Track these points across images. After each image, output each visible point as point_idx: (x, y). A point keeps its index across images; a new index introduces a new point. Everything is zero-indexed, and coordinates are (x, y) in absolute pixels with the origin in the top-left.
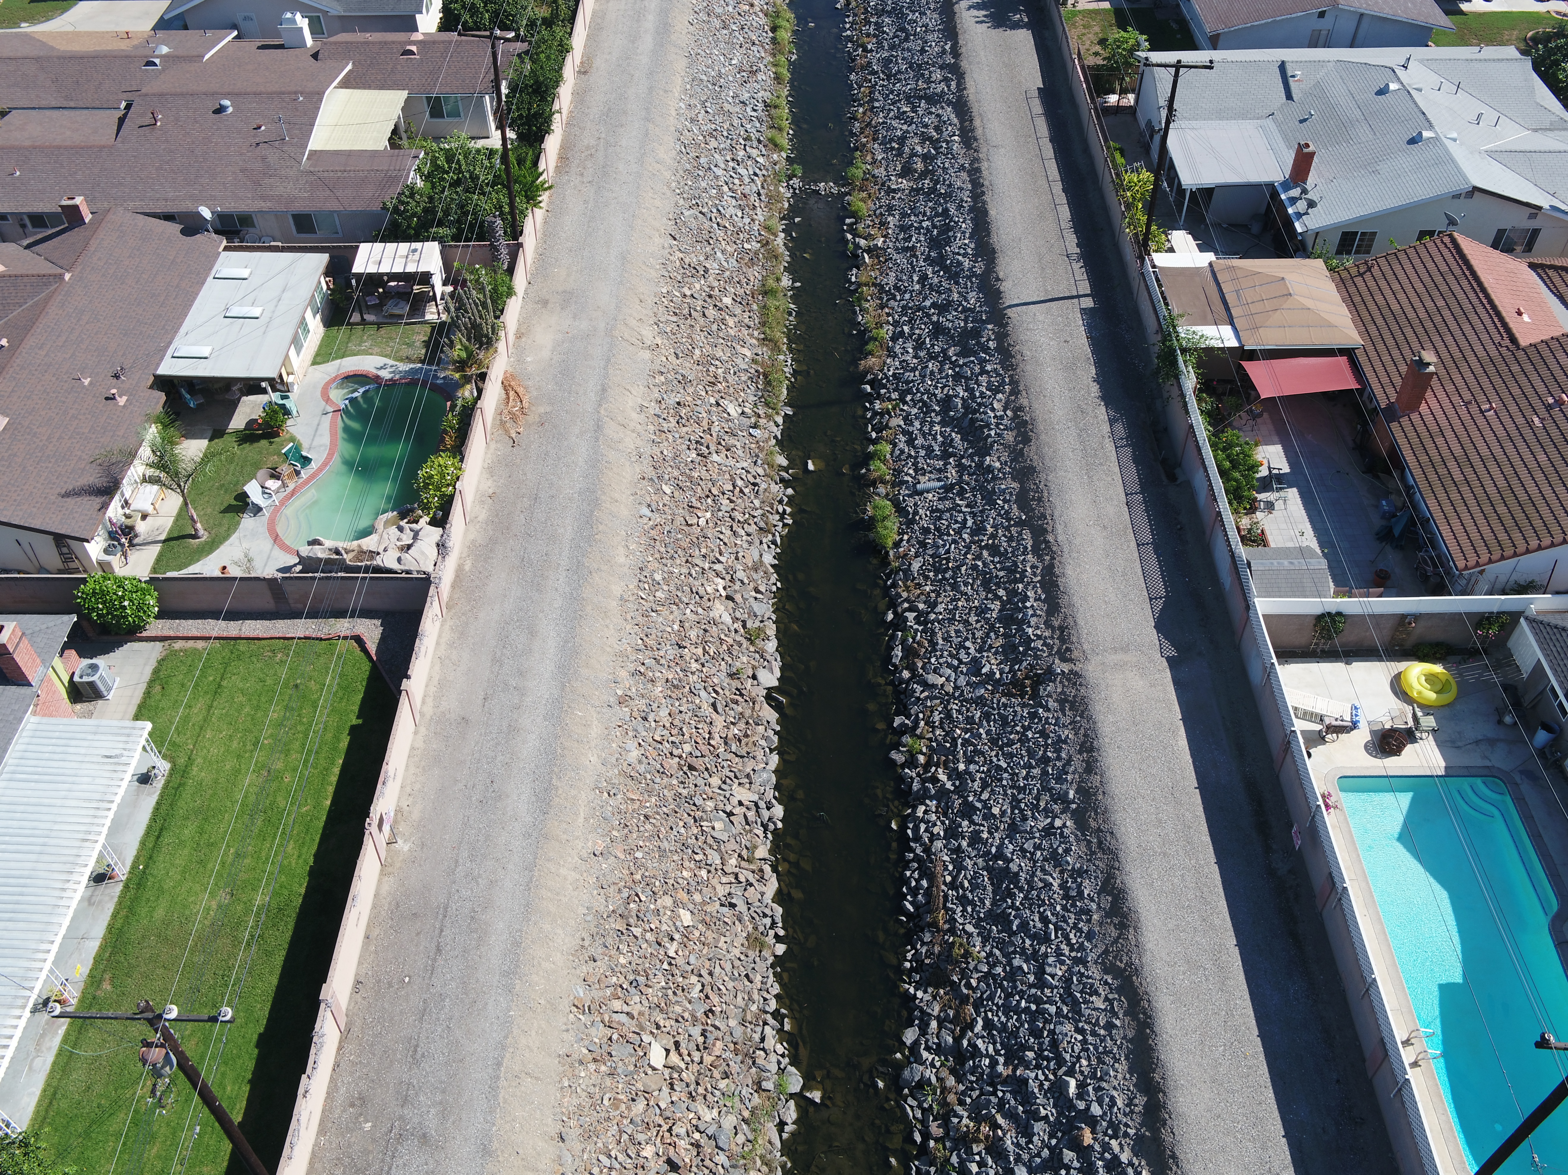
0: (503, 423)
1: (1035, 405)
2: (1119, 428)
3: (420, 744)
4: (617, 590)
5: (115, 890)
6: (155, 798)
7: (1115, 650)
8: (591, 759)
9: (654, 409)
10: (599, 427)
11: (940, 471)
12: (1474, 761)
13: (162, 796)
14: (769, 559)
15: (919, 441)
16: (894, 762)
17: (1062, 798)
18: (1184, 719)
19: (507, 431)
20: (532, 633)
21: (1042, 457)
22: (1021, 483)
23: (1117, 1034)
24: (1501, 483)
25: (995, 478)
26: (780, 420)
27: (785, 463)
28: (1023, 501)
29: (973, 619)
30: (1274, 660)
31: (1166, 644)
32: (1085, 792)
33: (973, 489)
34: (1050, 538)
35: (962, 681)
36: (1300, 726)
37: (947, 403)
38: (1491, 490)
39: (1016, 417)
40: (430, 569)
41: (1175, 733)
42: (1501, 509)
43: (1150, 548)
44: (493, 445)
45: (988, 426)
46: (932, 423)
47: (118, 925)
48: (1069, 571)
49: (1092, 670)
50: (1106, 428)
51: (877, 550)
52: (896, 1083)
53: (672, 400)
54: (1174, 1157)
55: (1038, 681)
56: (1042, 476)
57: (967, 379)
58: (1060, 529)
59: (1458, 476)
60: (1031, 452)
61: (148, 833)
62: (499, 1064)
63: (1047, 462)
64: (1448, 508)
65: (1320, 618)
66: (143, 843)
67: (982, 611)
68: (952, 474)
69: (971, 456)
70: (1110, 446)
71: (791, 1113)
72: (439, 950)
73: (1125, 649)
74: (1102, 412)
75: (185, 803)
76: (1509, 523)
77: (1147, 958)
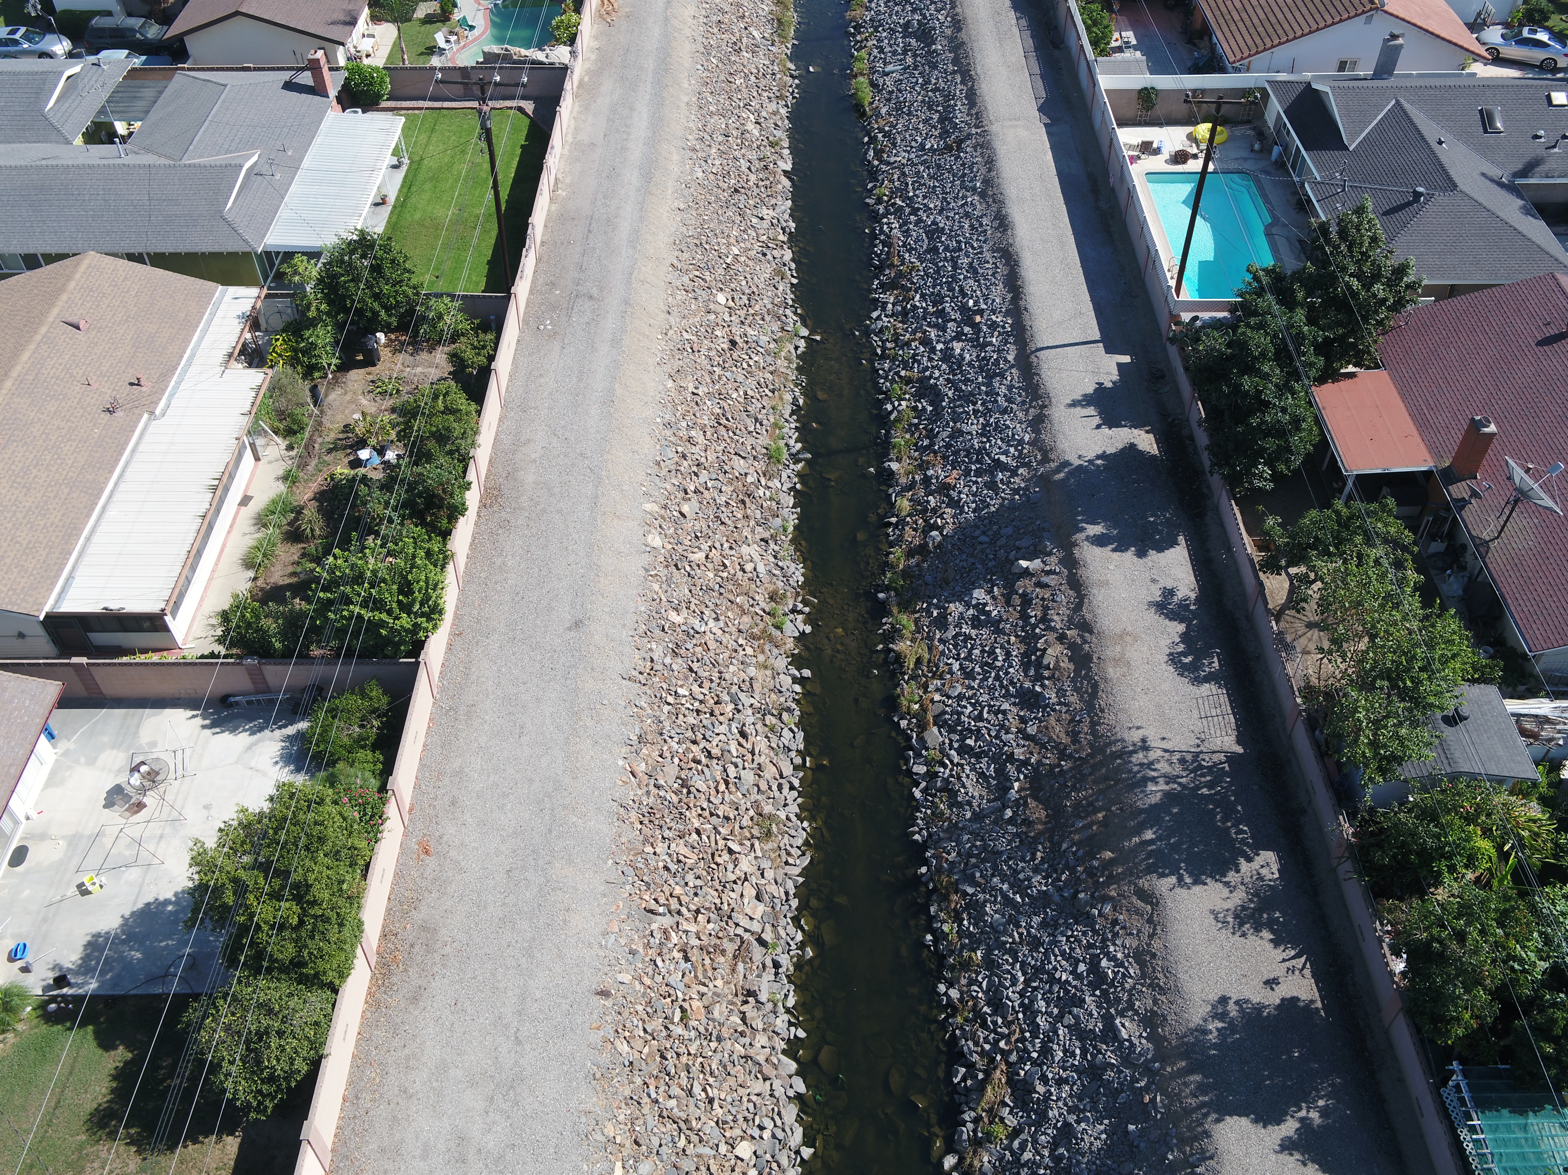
0: (601, 16)
1: (966, 11)
2: (1023, 22)
3: (566, 152)
4: (686, 99)
5: (386, 211)
6: (403, 174)
7: (1011, 120)
8: (675, 169)
9: (702, 20)
10: (667, 19)
11: (901, 60)
12: (1233, 166)
13: (407, 173)
14: (783, 111)
15: (888, 49)
16: (868, 204)
17: (974, 189)
18: (1051, 148)
19: (604, 19)
20: (632, 109)
21: (969, 36)
22: (955, 52)
23: (998, 276)
24: (1262, 16)
25: (938, 55)
26: (789, 46)
27: (793, 67)
28: (955, 61)
29: (921, 126)
30: (1115, 126)
31: (1043, 117)
32: (987, 182)
33: (923, 65)
34: (972, 73)
35: (913, 156)
36: (1127, 153)
37: (908, 24)
38: (1256, 21)
39: (953, 19)
40: (567, 62)
41: (1045, 154)
42: (1260, 29)
43: (1038, 77)
44: (596, 26)
45: (934, 29)
46: (896, 39)
47: (394, 220)
48: (983, 86)
49: (994, 128)
50: (1014, 21)
51: (858, 109)
52: (867, 332)
53: (715, 18)
54: (1026, 309)
55: (960, 142)
56: (969, 45)
57: (921, 10)
58: (979, 68)
59: (1236, 17)
60: (963, 35)
61: (402, 186)
62: (631, 274)
63: (973, 38)
64: (1228, 35)
65: (1140, 91)
66: (400, 191)
67: (926, 121)
68: (909, 60)
69: (922, 49)
70: (1016, 31)
71: (802, 344)
72: (589, 231)
73: (1018, 119)
74: (1012, 14)
75: (422, 174)
76: (1263, 34)
77: (1018, 239)
